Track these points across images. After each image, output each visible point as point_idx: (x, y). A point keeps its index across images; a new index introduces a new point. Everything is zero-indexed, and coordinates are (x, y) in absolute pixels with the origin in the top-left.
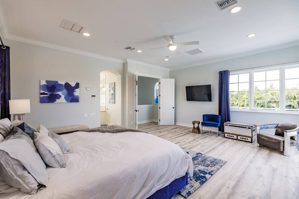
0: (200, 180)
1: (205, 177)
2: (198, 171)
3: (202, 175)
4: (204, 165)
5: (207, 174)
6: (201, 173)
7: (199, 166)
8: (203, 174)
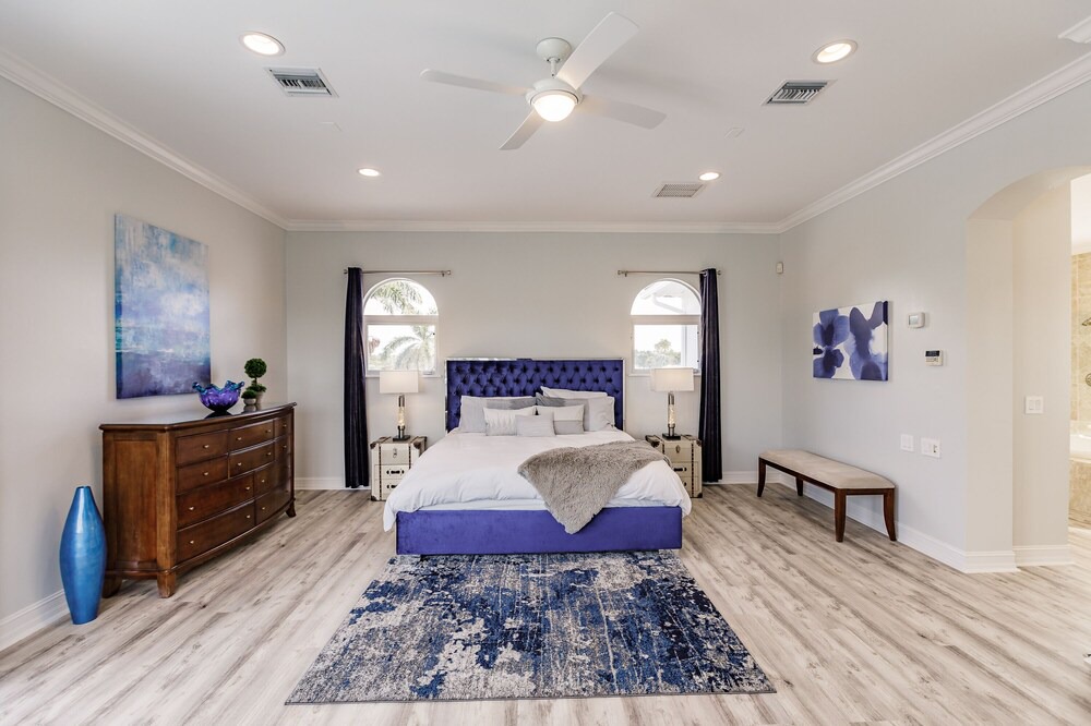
0: (381, 587)
1: (372, 597)
2: (395, 605)
3: (380, 600)
4: (385, 632)
5: (367, 608)
6: (385, 604)
7: (400, 619)
8: (377, 603)
